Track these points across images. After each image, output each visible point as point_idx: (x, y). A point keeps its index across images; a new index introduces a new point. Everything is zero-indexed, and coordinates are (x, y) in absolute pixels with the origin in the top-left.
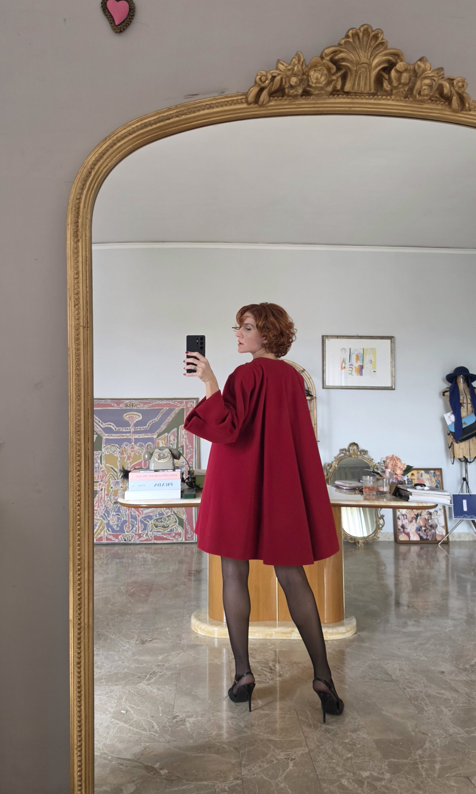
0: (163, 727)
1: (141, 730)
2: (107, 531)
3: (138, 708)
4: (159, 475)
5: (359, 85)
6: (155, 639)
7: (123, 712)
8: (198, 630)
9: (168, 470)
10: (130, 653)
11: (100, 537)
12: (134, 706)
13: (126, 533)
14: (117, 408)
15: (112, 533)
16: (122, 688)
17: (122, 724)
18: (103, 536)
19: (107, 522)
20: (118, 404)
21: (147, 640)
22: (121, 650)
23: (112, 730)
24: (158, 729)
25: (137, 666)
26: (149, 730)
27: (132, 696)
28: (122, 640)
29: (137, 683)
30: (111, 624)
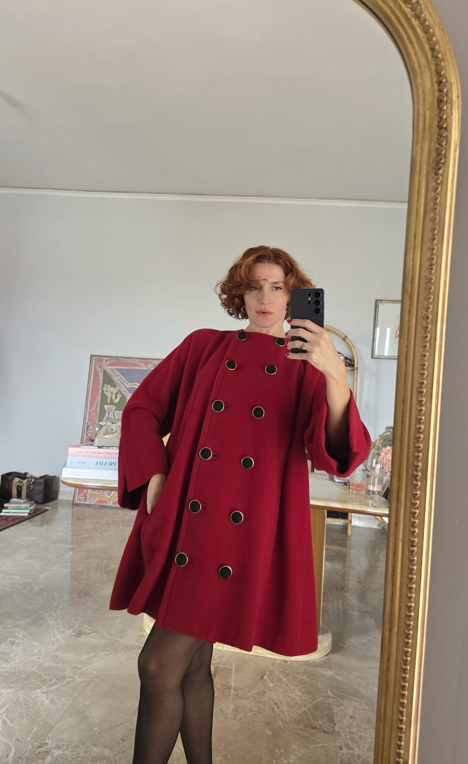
0: (19, 757)
3: (11, 725)
4: (102, 453)
6: (96, 632)
8: (146, 627)
9: (114, 448)
10: (56, 646)
12: (8, 721)
14: (144, 368)
16: (14, 693)
20: (146, 364)
21: (86, 631)
22: (47, 642)
24: (10, 761)
25: (51, 665)
27: (17, 705)
28: (58, 628)
29: (34, 689)
30: (60, 607)
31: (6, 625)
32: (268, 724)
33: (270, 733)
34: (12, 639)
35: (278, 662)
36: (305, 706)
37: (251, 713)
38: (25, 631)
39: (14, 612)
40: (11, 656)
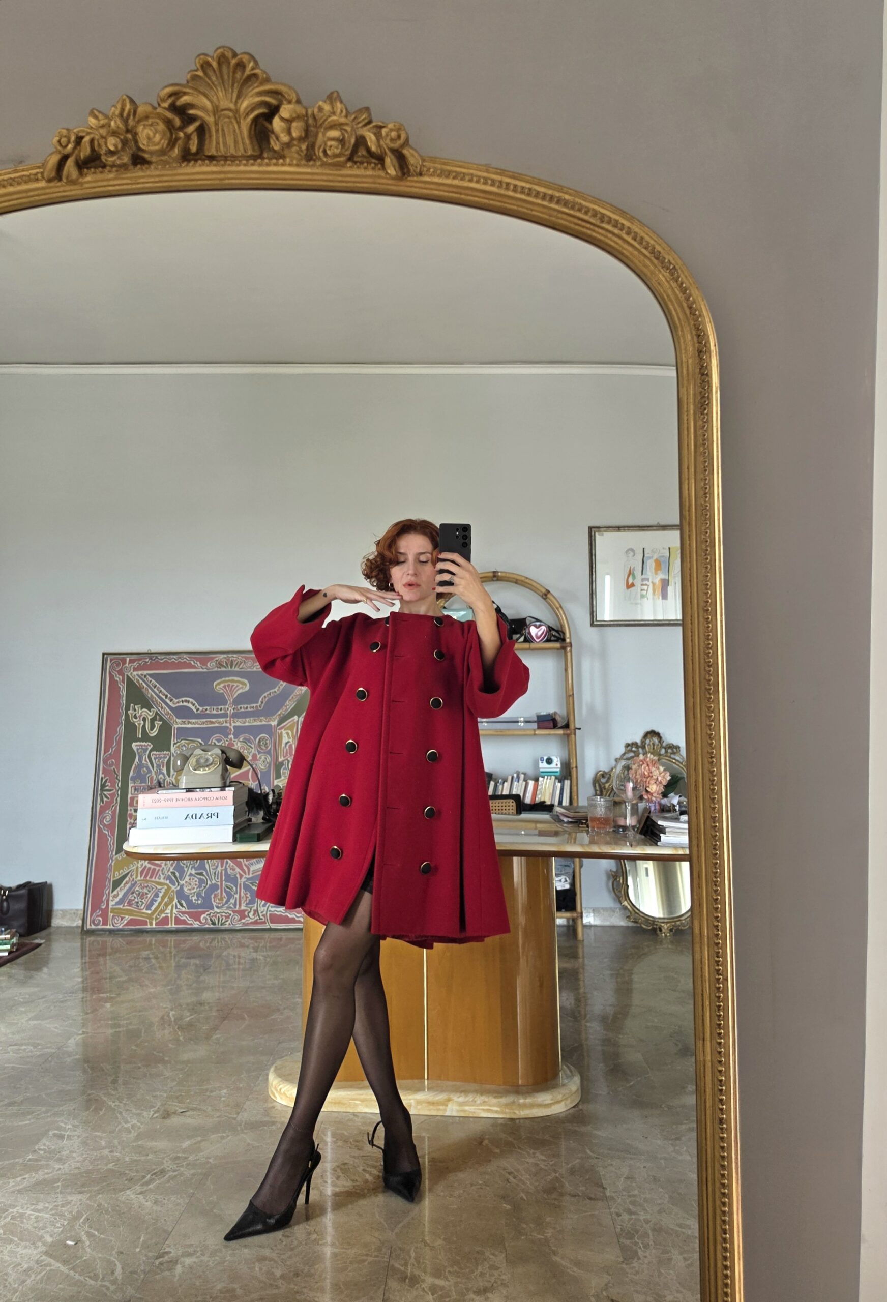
0: (131, 1272)
1: (87, 1278)
2: (179, 906)
3: (102, 1236)
4: (194, 799)
5: (225, 144)
6: (193, 1109)
7: (69, 1242)
8: (276, 1095)
10: (134, 1134)
11: (163, 918)
12: (96, 1233)
13: (216, 910)
15: (187, 910)
16: (89, 1199)
17: (57, 1265)
18: (169, 915)
19: (178, 888)
21: (177, 1110)
22: (117, 1129)
23: (33, 1276)
24: (120, 1278)
25: (135, 1158)
26: (103, 1278)
27: (102, 1212)
28: (127, 1110)
29: (121, 1191)
30: (120, 1081)
31: (38, 1115)
32: (503, 1197)
33: (508, 1207)
34: (56, 1132)
35: (500, 1122)
36: (555, 1172)
37: (473, 1187)
38: (73, 1119)
39: (44, 1096)
40: (64, 1153)
